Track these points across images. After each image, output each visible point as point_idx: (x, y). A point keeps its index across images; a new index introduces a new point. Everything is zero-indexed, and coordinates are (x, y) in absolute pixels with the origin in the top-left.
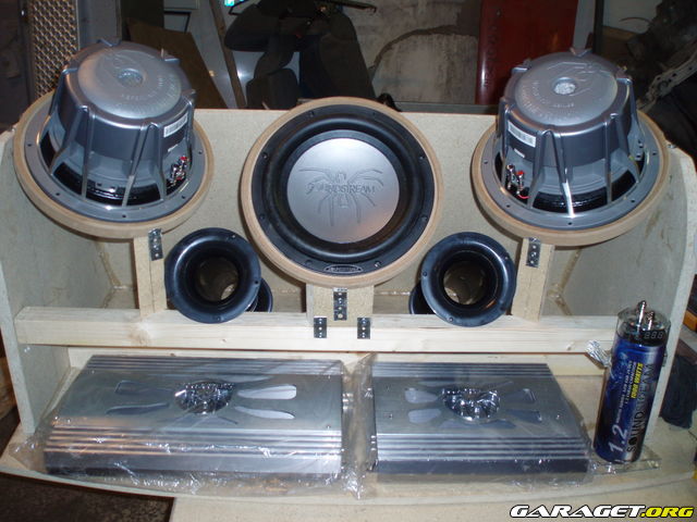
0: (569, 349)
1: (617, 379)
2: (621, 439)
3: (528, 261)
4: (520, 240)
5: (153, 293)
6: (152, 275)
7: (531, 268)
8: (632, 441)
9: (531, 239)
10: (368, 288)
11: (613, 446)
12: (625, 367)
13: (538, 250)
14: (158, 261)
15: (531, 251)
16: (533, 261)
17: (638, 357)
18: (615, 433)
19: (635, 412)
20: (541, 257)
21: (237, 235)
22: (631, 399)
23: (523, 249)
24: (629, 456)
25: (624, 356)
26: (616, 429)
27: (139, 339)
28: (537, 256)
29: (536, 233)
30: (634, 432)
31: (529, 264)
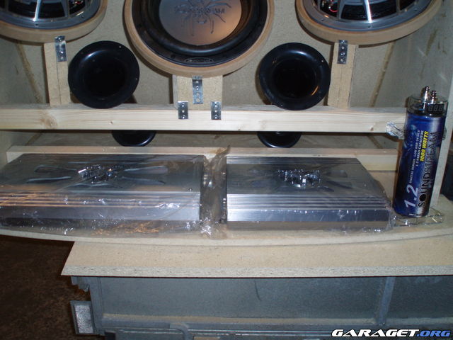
0: (372, 129)
1: (409, 147)
2: (414, 196)
3: (339, 60)
4: (332, 44)
5: (59, 88)
6: (58, 74)
7: (341, 65)
8: (422, 198)
9: (340, 41)
10: (218, 77)
11: (407, 203)
12: (415, 136)
13: (345, 50)
14: (63, 63)
15: (341, 51)
16: (342, 59)
17: (424, 126)
18: (408, 191)
19: (424, 173)
20: (348, 55)
21: (122, 46)
22: (420, 162)
23: (334, 51)
24: (420, 211)
25: (414, 127)
26: (410, 189)
27: (49, 122)
28: (346, 55)
29: (344, 35)
30: (424, 190)
31: (339, 62)
